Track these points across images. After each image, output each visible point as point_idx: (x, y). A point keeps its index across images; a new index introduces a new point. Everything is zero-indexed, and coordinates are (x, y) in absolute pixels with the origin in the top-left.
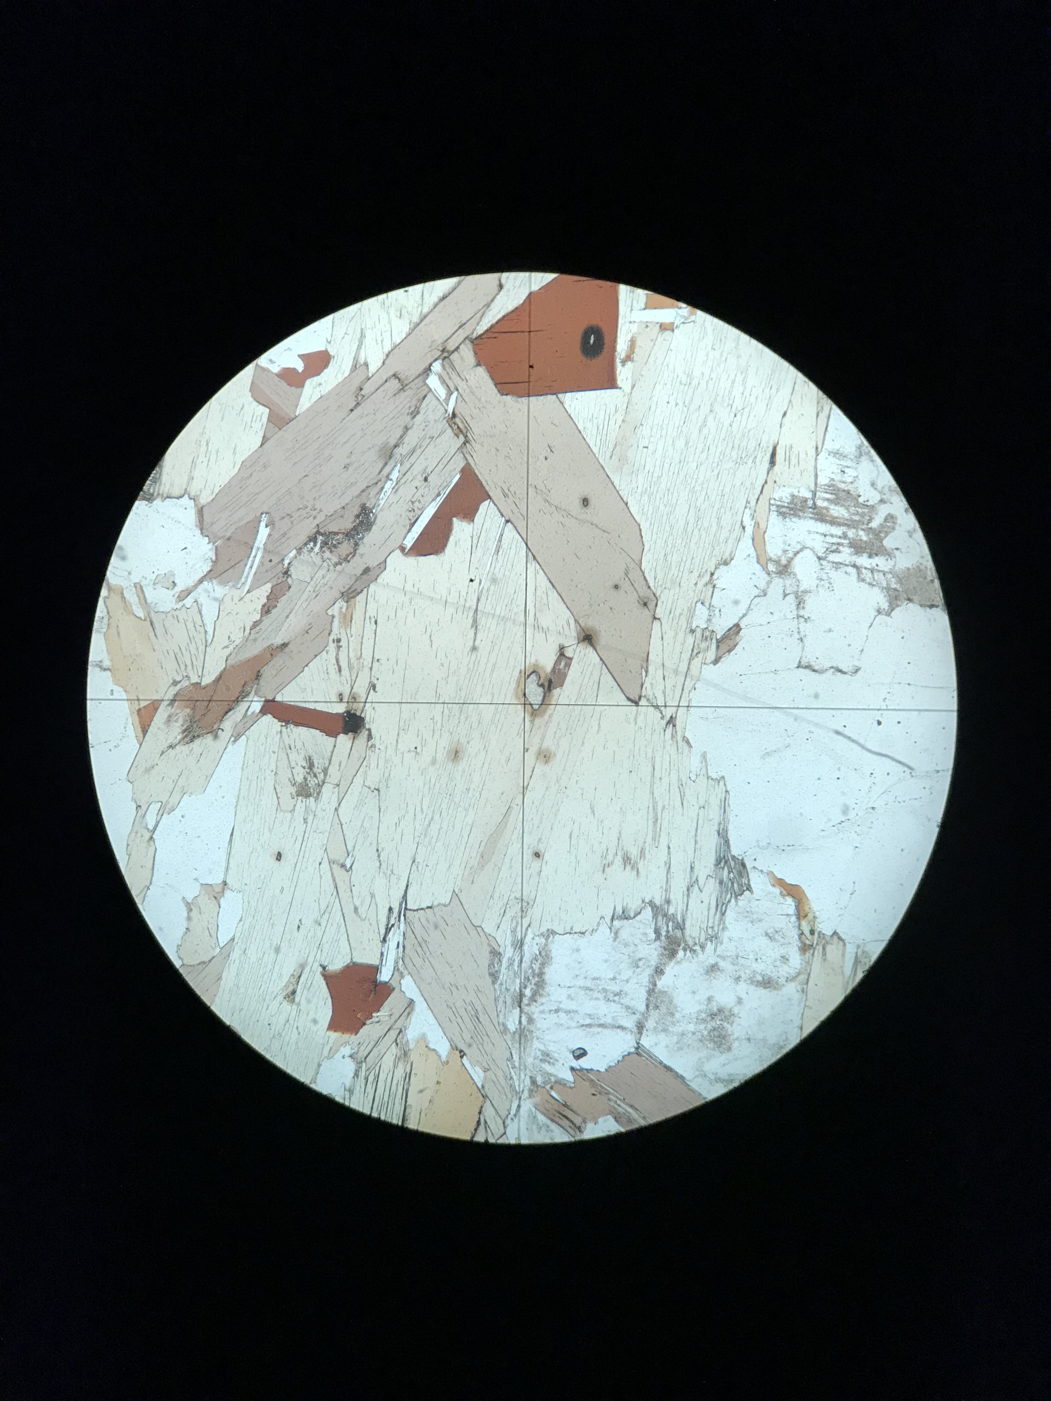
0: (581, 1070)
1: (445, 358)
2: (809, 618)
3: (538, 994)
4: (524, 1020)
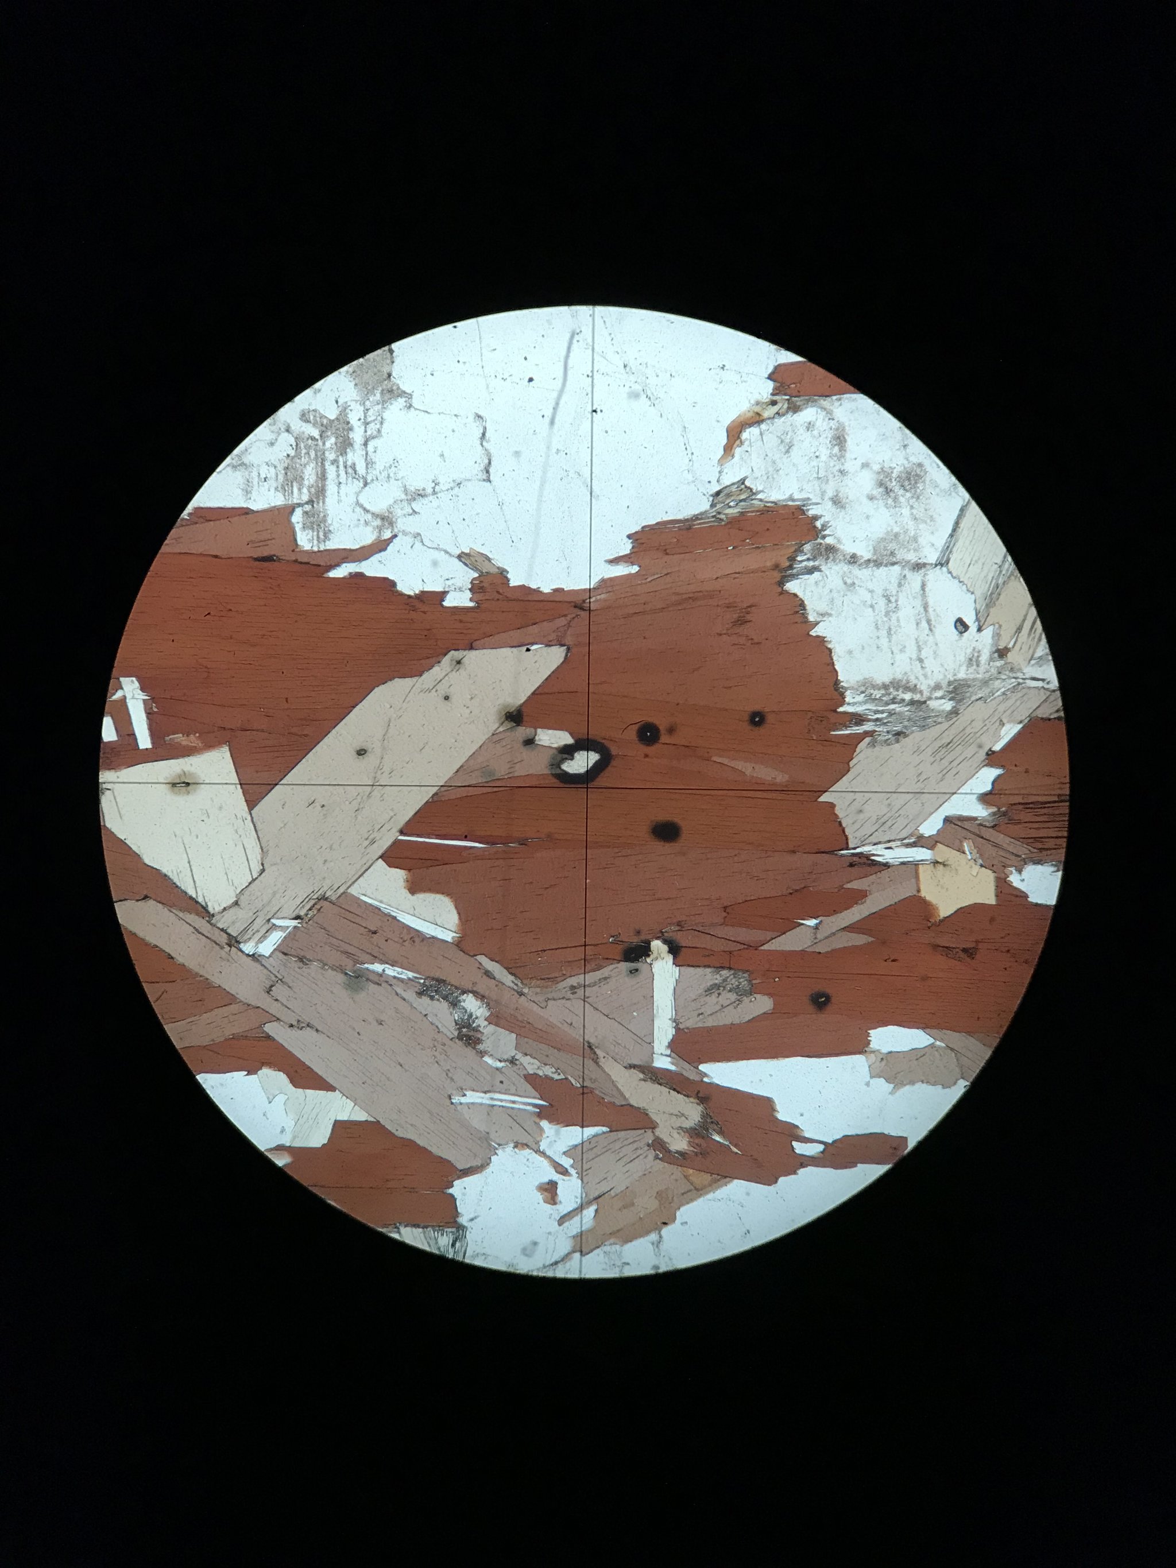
0: (977, 620)
1: (239, 942)
2: (433, 482)
3: (908, 686)
4: (939, 694)
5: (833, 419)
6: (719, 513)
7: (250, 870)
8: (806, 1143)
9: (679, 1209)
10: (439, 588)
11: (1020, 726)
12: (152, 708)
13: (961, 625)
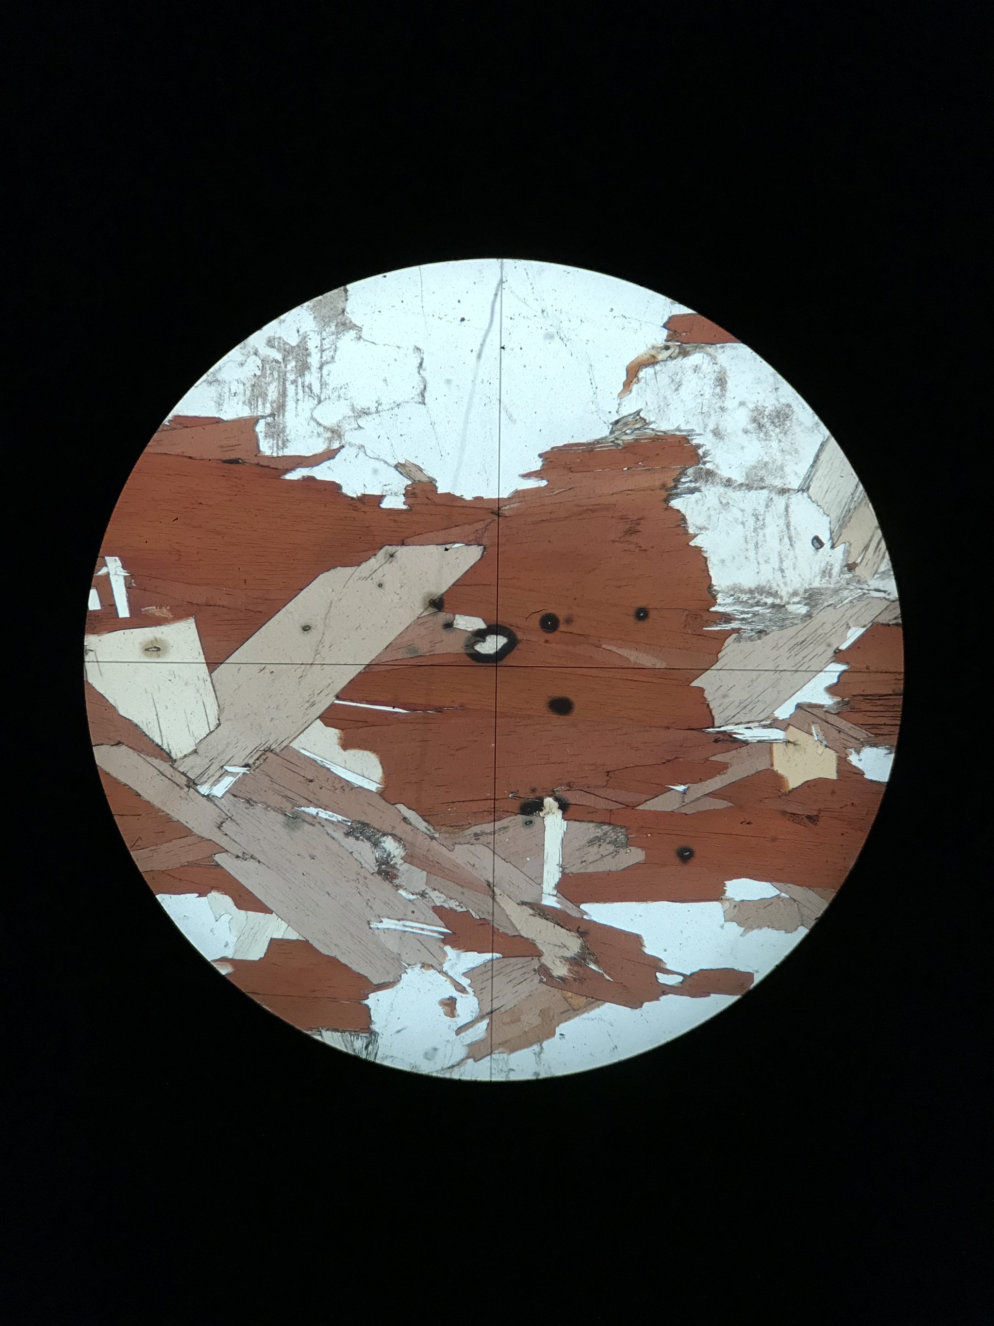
0: (831, 538)
1: (196, 785)
2: (377, 402)
3: (770, 591)
4: (797, 599)
5: (716, 364)
6: (617, 439)
7: (208, 724)
8: (668, 974)
9: (558, 1025)
10: (377, 492)
11: (863, 630)
12: (131, 583)
13: (817, 542)
